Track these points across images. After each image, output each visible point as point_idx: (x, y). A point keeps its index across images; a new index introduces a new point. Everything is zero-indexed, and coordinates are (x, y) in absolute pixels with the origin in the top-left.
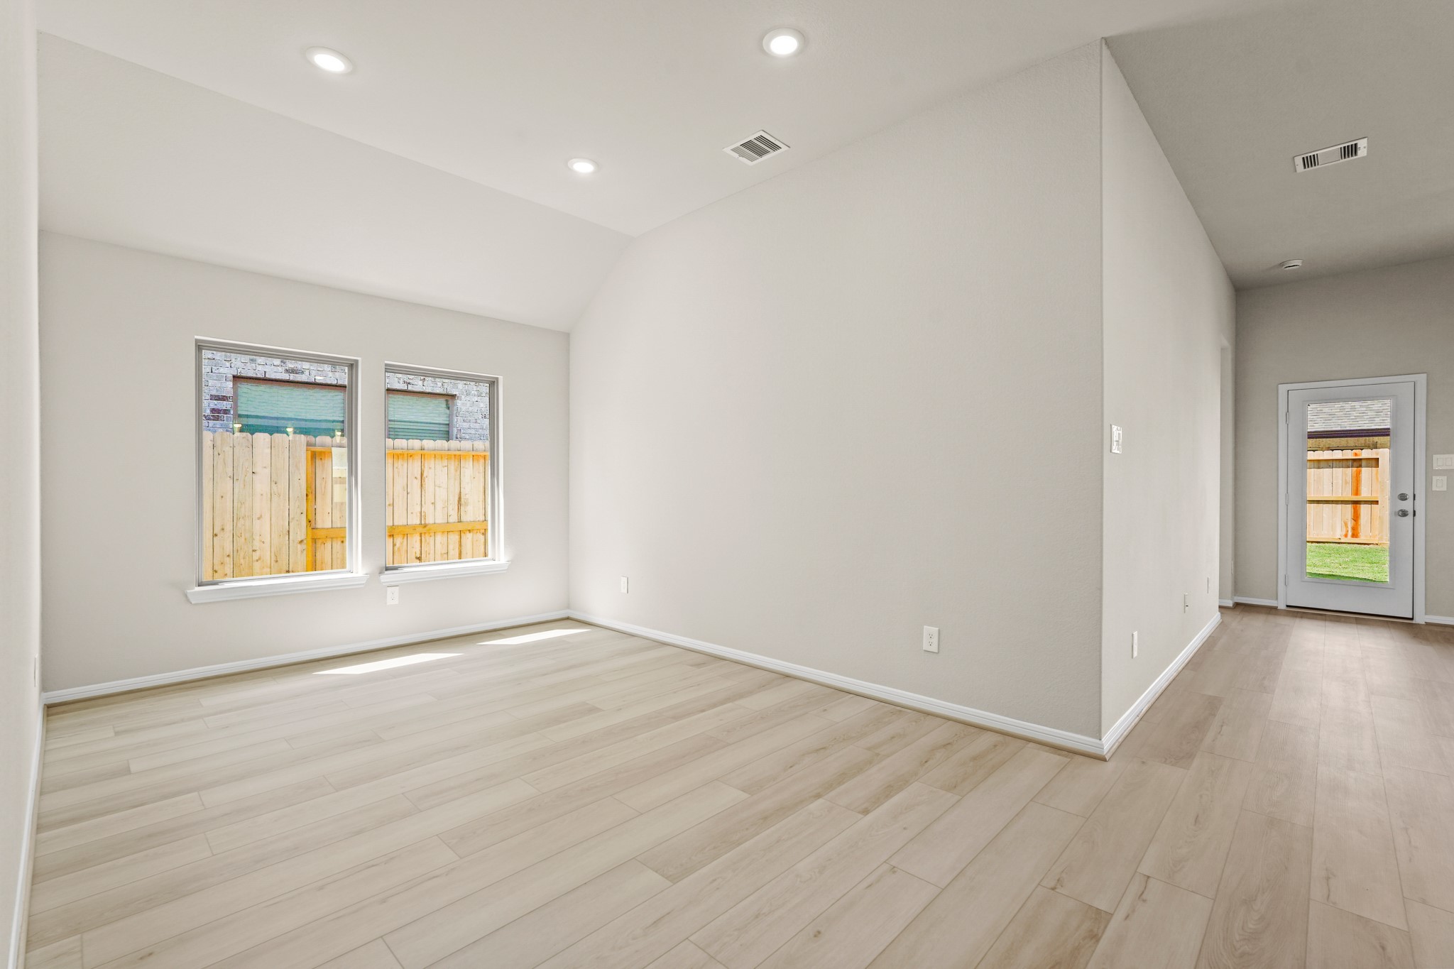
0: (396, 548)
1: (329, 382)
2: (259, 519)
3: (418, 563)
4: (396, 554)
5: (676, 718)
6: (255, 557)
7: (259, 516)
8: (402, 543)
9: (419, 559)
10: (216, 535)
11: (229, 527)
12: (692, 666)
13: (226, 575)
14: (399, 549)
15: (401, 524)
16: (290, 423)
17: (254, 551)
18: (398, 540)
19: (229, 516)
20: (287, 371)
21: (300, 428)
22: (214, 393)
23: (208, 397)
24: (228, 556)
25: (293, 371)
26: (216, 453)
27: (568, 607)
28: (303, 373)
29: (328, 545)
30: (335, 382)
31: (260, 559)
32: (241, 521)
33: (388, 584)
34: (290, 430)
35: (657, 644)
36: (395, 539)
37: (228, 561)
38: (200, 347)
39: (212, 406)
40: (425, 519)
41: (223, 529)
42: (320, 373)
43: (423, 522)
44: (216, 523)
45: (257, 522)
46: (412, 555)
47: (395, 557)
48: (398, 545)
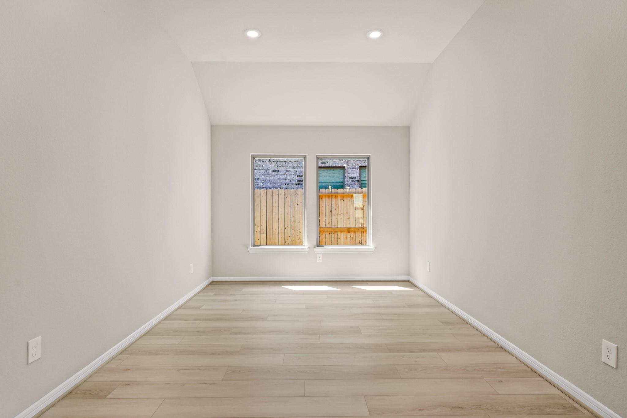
0: (351, 238)
1: (337, 166)
2: (299, 223)
3: (361, 245)
4: (351, 240)
5: (391, 351)
6: (298, 238)
7: (299, 222)
8: (353, 236)
9: (361, 243)
10: (286, 228)
11: (289, 226)
12: (442, 323)
13: (289, 244)
14: (352, 238)
15: (353, 227)
16: (330, 184)
17: (298, 235)
18: (352, 234)
19: (289, 221)
20: (322, 163)
21: (333, 186)
22: (299, 174)
23: (297, 176)
24: (289, 237)
25: (324, 163)
26: (286, 197)
27: (409, 274)
28: (327, 163)
29: (324, 235)
30: (339, 166)
31: (299, 238)
32: (293, 223)
33: (317, 253)
34: (330, 187)
35: (440, 305)
36: (351, 234)
37: (289, 238)
38: (253, 157)
39: (298, 179)
40: (364, 225)
41: (288, 226)
42: (333, 162)
43: (363, 227)
44: (286, 224)
45: (298, 224)
46: (358, 241)
47: (351, 242)
48: (352, 236)
